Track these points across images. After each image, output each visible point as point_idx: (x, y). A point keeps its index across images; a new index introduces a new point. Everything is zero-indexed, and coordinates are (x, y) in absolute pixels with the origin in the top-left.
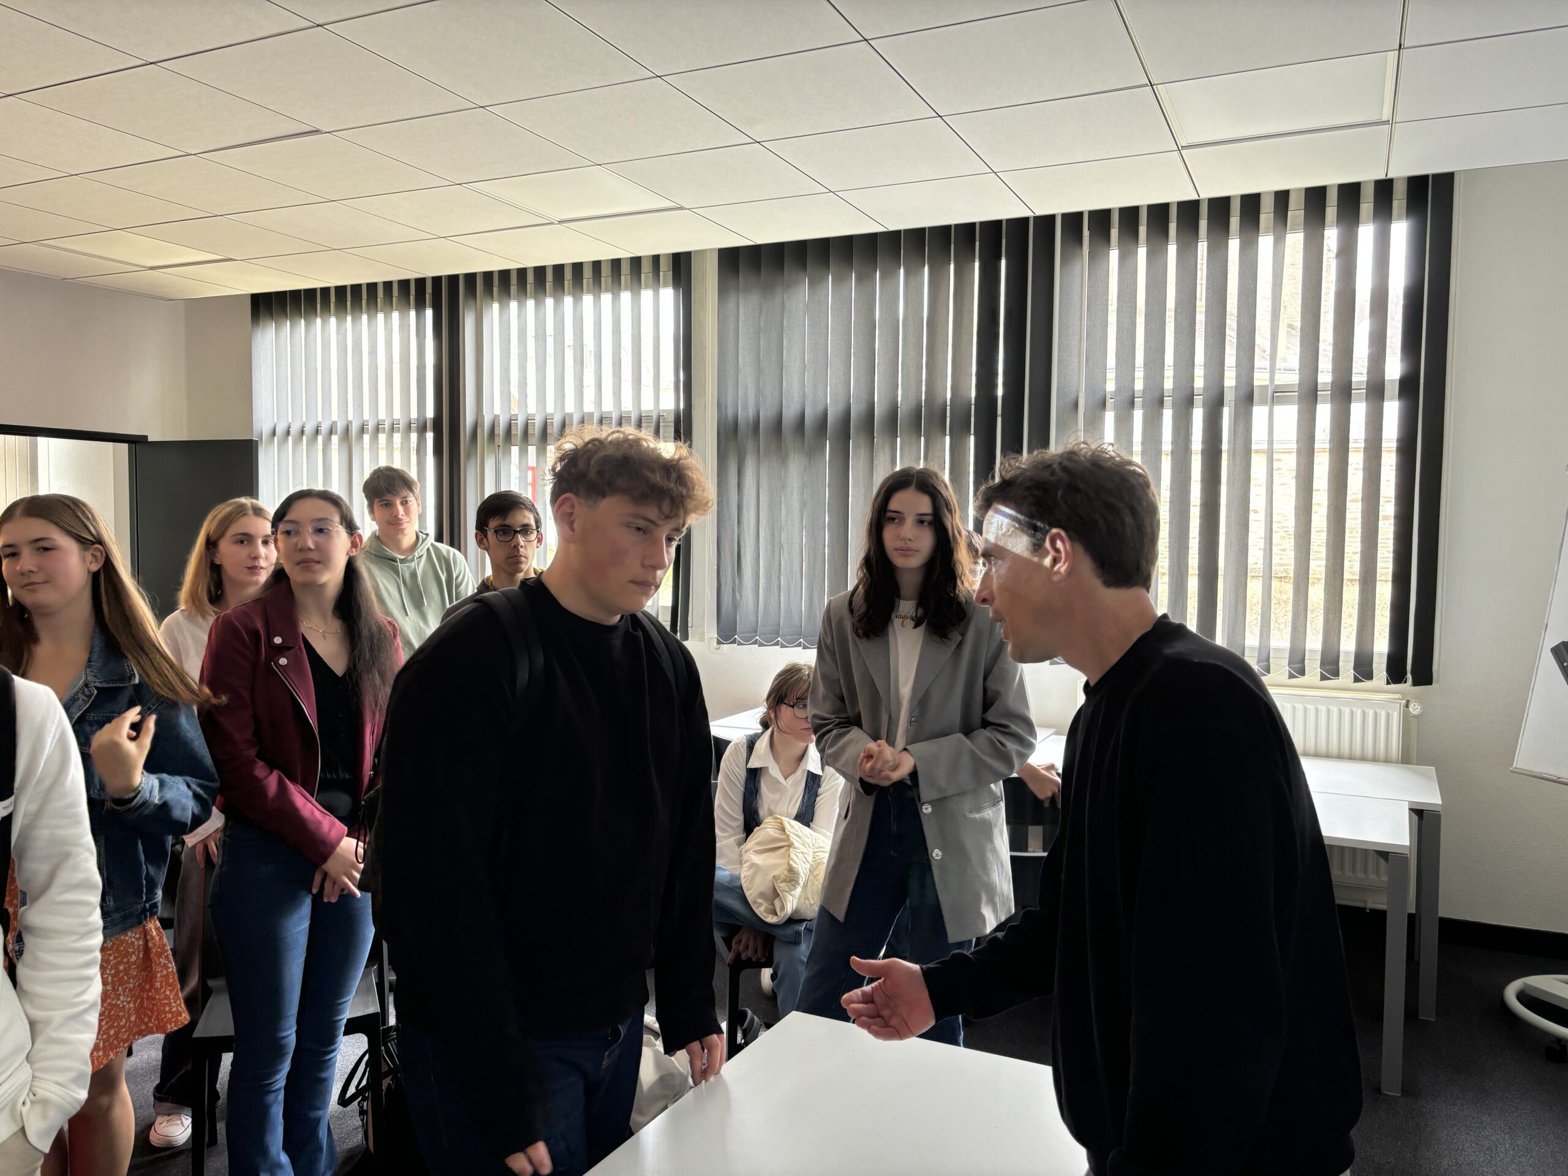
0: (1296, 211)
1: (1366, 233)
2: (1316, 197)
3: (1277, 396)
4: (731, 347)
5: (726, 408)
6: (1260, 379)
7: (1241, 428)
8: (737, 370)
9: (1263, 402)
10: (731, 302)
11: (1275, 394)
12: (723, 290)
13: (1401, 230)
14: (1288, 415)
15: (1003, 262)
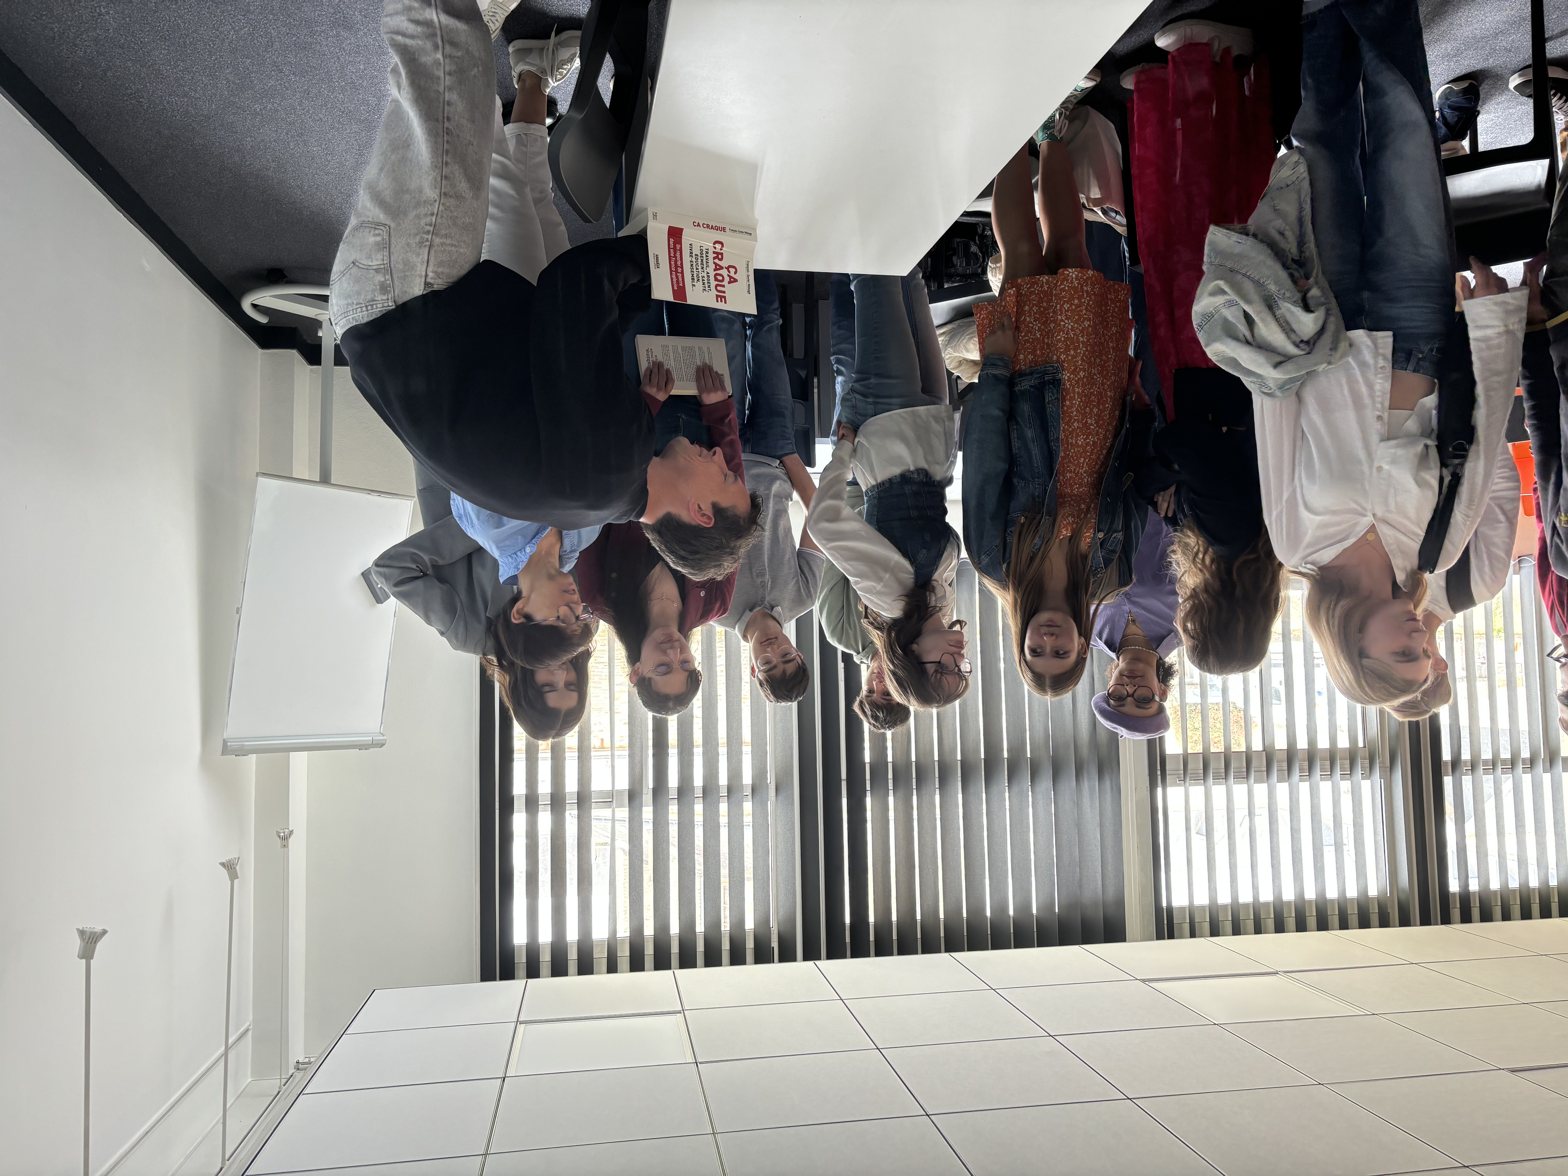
0: (600, 955)
1: (545, 936)
2: (585, 967)
3: (609, 799)
4: (1109, 847)
5: (1112, 789)
6: (623, 813)
7: (637, 770)
8: (1101, 825)
9: (620, 792)
10: (1111, 893)
11: (611, 800)
12: (1120, 903)
13: (519, 937)
14: (599, 782)
15: (847, 920)
